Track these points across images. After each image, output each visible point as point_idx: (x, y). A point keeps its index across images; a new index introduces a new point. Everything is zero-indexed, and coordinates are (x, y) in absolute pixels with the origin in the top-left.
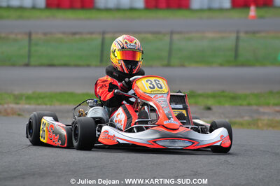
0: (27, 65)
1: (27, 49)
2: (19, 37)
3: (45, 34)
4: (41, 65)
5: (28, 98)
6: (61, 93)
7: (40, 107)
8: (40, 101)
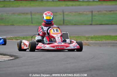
0: (91, 25)
1: (91, 18)
2: (88, 13)
3: (98, 12)
4: (97, 24)
5: (92, 38)
6: (105, 36)
7: (97, 42)
8: (97, 39)
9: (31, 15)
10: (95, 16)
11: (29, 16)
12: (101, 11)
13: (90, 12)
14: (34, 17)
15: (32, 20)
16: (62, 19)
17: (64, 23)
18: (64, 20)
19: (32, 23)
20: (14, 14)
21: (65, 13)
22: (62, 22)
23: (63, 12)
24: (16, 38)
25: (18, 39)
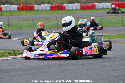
9: (33, 22)
11: (31, 22)
15: (34, 24)
16: (56, 23)
17: (58, 27)
18: (57, 24)
19: (34, 27)
20: (19, 20)
21: (58, 19)
22: (56, 26)
23: (57, 18)
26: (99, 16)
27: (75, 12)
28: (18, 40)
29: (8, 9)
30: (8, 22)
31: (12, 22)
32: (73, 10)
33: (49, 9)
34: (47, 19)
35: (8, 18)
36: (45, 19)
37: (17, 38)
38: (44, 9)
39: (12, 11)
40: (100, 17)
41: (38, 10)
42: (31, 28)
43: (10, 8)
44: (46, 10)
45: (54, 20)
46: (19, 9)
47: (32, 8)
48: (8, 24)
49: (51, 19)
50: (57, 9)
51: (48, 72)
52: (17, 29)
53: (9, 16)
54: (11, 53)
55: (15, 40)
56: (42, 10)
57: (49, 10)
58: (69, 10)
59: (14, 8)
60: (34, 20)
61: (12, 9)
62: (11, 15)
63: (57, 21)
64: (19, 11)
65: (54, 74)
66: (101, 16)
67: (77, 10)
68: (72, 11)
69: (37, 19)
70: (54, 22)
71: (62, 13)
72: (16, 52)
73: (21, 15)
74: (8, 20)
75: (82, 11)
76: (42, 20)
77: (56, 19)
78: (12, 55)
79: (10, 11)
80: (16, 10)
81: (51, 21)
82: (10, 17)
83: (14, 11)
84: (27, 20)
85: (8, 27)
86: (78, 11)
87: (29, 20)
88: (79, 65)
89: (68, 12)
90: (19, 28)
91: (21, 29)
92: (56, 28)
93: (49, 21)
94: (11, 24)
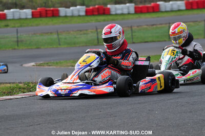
9: (58, 35)
10: (135, 32)
11: (55, 36)
12: (140, 26)
13: (128, 27)
14: (60, 36)
15: (59, 40)
16: (96, 38)
17: (98, 43)
18: (98, 39)
19: (60, 45)
20: (34, 34)
21: (99, 30)
22: (96, 41)
23: (97, 29)
24: (47, 64)
25: (50, 64)
26: (166, 24)
27: (126, 17)
28: (34, 66)
29: (17, 17)
30: (17, 38)
31: (24, 36)
32: (122, 14)
33: (83, 13)
34: (81, 31)
35: (17, 30)
36: (78, 30)
37: (33, 64)
38: (76, 13)
39: (23, 19)
40: (168, 25)
41: (66, 16)
42: (55, 46)
43: (20, 15)
44: (79, 16)
45: (92, 32)
46: (34, 15)
47: (55, 14)
48: (18, 41)
49: (86, 30)
50: (96, 13)
51: (85, 117)
52: (32, 49)
53: (18, 27)
54: (24, 89)
55: (29, 67)
56: (72, 16)
57: (83, 16)
58: (116, 15)
59: (26, 14)
60: (59, 33)
61: (23, 17)
62: (21, 26)
63: (97, 34)
64: (34, 19)
65: (94, 120)
66: (169, 23)
67: (129, 14)
68: (122, 17)
69: (64, 31)
70: (92, 36)
71: (104, 20)
72: (32, 85)
73: (37, 25)
74: (17, 35)
75: (137, 16)
76: (72, 32)
77: (95, 29)
78: (25, 91)
79: (20, 19)
80: (30, 17)
81: (87, 34)
82: (19, 29)
83: (26, 19)
84: (47, 33)
85: (18, 45)
86: (131, 16)
87: (51, 33)
88: (135, 104)
89: (115, 17)
90: (35, 47)
91: (38, 48)
92: (95, 45)
93: (84, 34)
94: (22, 41)
